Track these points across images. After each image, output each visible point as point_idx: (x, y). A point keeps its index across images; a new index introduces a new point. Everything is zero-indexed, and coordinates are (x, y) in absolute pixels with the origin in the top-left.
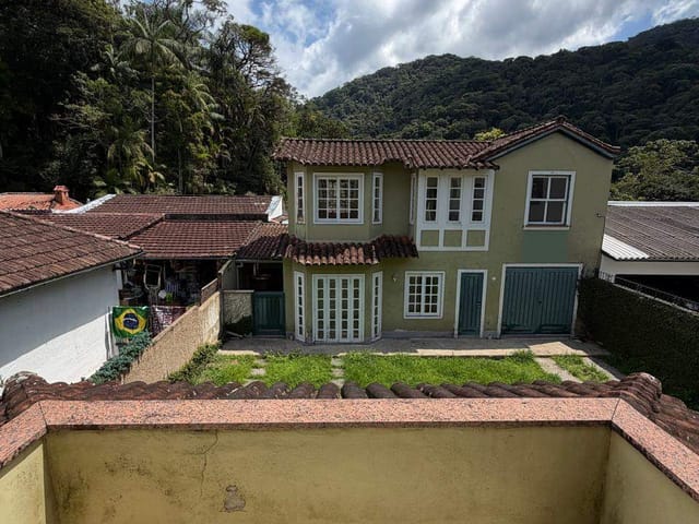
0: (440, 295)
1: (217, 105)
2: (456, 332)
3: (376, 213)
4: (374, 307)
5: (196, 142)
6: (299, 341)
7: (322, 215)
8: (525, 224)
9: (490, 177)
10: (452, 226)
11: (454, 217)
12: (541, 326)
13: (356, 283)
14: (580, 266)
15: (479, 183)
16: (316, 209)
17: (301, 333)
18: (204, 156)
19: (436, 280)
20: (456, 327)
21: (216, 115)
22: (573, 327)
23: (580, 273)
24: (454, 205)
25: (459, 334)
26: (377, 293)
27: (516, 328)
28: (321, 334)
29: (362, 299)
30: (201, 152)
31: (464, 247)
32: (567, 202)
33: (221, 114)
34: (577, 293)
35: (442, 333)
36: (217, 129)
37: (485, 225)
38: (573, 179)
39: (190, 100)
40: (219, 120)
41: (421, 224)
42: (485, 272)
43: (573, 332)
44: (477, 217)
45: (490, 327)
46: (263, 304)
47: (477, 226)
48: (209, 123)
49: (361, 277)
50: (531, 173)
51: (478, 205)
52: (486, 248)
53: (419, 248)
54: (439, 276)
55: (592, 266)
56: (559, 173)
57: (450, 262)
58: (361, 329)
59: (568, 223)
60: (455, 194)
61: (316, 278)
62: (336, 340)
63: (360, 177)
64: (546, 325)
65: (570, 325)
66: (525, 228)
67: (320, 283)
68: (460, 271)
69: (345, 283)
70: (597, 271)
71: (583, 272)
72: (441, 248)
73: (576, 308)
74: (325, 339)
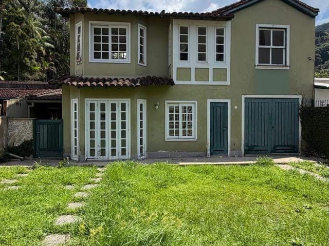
0: (195, 122)
1: (49, 37)
2: (209, 152)
3: (141, 57)
4: (139, 129)
5: (31, 59)
6: (73, 161)
7: (97, 56)
8: (256, 64)
9: (228, 27)
10: (201, 65)
11: (202, 58)
12: (275, 146)
13: (123, 107)
14: (300, 97)
15: (220, 32)
16: (91, 51)
17: (76, 153)
18: (38, 68)
19: (190, 109)
20: (209, 147)
21: (48, 44)
22: (300, 146)
23: (300, 103)
24: (202, 48)
25: (211, 154)
26: (141, 118)
27: (256, 148)
28: (92, 152)
29: (128, 121)
30: (35, 66)
31: (211, 82)
32: (286, 49)
33: (52, 44)
34: (300, 120)
35: (197, 153)
36: (48, 53)
37: (226, 64)
38: (288, 31)
39: (28, 31)
40: (50, 48)
41: (177, 63)
42: (229, 101)
43: (300, 150)
44: (220, 58)
45: (235, 147)
46: (44, 130)
47: (220, 65)
48: (42, 48)
49: (127, 102)
50: (258, 26)
51: (220, 49)
52: (228, 83)
53: (176, 82)
54: (193, 105)
55: (308, 97)
56: (278, 26)
57: (201, 93)
58: (128, 148)
59: (288, 64)
60: (202, 40)
61: (88, 101)
62: (105, 158)
63: (127, 26)
64: (278, 146)
65: (297, 146)
66: (256, 68)
67: (92, 107)
68: (209, 101)
69: (113, 107)
70: (313, 101)
71: (302, 102)
72: (193, 82)
73: (300, 131)
74: (96, 157)
